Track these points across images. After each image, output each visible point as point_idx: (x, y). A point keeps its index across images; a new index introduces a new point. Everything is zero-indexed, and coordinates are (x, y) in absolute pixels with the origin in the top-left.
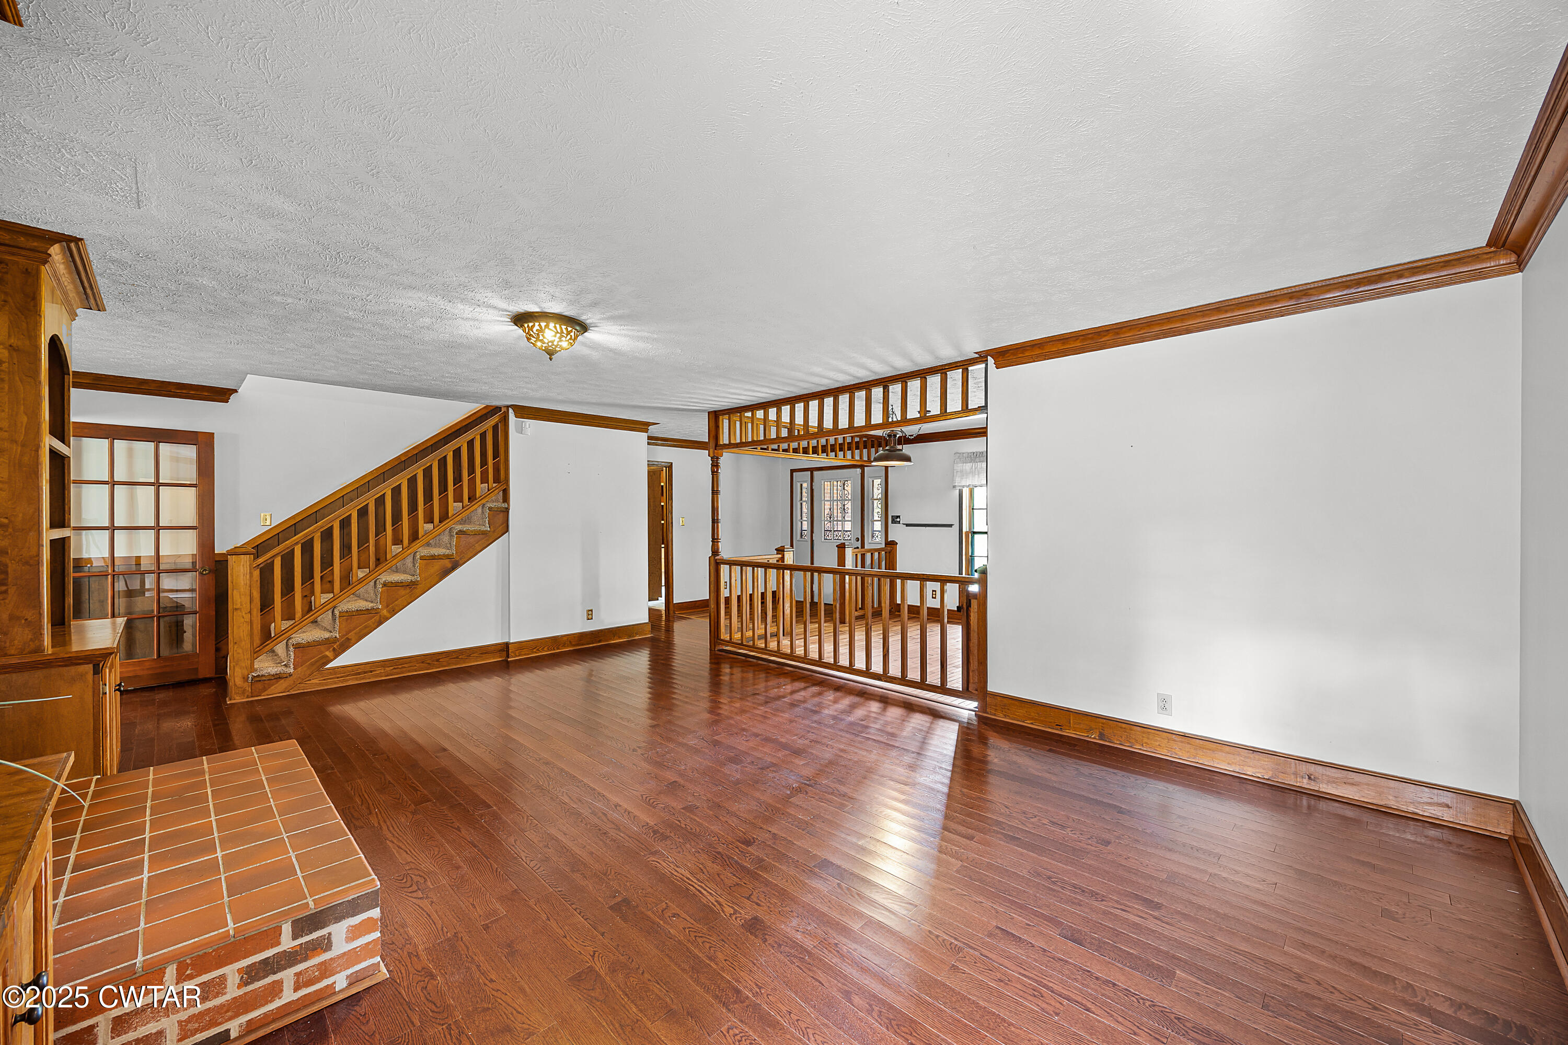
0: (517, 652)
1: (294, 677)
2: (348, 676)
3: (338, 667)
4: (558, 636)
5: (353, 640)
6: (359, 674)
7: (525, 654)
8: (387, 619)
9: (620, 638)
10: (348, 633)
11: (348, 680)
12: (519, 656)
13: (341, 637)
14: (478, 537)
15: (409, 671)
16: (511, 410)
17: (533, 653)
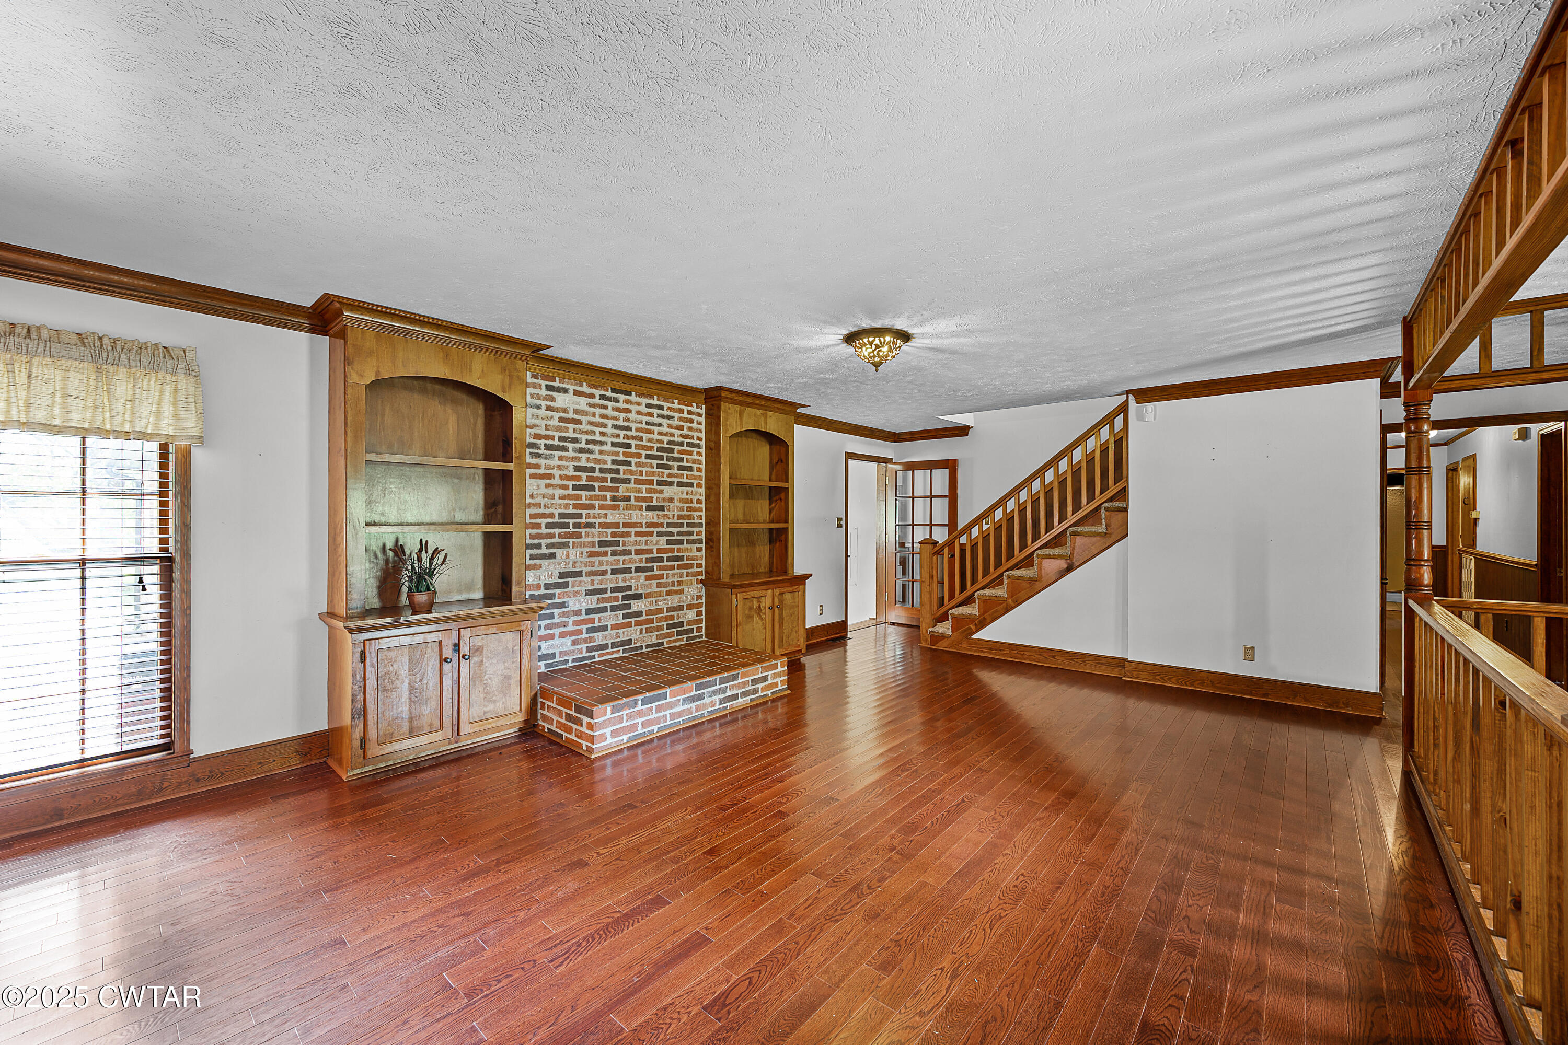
0: (1135, 673)
1: (953, 638)
2: (984, 648)
3: (978, 640)
4: (1193, 670)
5: (988, 621)
6: (992, 649)
7: (1145, 679)
8: (1013, 608)
9: (1306, 700)
10: (984, 614)
11: (984, 652)
12: (1137, 678)
13: (980, 616)
14: (1094, 539)
15: (1029, 660)
16: (1131, 397)
17: (1155, 680)
